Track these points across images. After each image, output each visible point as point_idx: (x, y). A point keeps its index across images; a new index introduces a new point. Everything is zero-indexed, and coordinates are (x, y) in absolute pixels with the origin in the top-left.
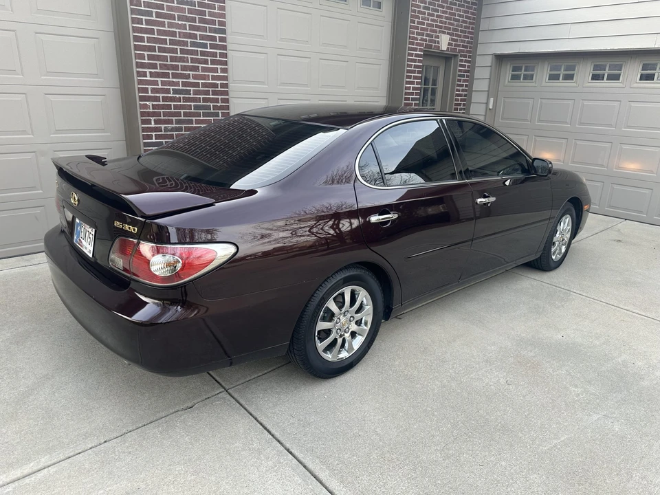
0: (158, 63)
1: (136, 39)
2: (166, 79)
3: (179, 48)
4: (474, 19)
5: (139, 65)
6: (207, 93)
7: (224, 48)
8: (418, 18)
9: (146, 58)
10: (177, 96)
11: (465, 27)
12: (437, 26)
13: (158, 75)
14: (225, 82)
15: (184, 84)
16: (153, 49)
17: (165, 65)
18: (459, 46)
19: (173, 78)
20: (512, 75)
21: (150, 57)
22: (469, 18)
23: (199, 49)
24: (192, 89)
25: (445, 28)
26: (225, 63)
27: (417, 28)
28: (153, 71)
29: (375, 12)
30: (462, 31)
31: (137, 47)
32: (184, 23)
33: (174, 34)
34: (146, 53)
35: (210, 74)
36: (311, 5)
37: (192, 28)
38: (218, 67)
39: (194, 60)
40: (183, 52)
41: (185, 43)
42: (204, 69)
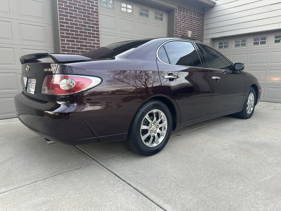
0: (70, 36)
1: (61, 26)
2: (73, 43)
3: (79, 30)
4: (201, 25)
5: (62, 37)
6: (91, 49)
7: (98, 31)
8: (178, 24)
9: (65, 34)
10: (78, 50)
11: (198, 28)
12: (186, 27)
13: (70, 41)
14: (98, 45)
15: (81, 45)
16: (68, 30)
17: (73, 37)
18: (196, 36)
19: (76, 42)
20: (219, 47)
21: (67, 34)
22: (199, 25)
23: (88, 31)
24: (84, 47)
25: (190, 28)
26: (98, 38)
27: (178, 28)
29: (160, 21)
30: (196, 30)
31: (61, 29)
32: (81, 20)
33: (77, 25)
34: (65, 32)
35: (92, 42)
36: (134, 18)
37: (84, 22)
38: (95, 39)
39: (85, 36)
40: (81, 32)
41: (81, 29)
42: (89, 40)
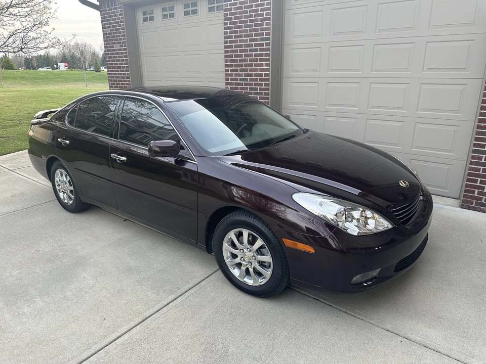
0: (234, 64)
2: (237, 73)
3: (243, 54)
6: (256, 80)
7: (268, 50)
9: (229, 62)
10: (242, 82)
13: (234, 70)
14: (267, 72)
15: (245, 75)
16: (232, 56)
19: (240, 72)
23: (254, 53)
24: (249, 78)
26: (268, 60)
28: (231, 68)
32: (246, 38)
33: (241, 46)
34: (229, 59)
35: (259, 68)
37: (250, 40)
38: (264, 63)
39: (251, 60)
40: (246, 56)
41: (247, 51)
42: (256, 65)
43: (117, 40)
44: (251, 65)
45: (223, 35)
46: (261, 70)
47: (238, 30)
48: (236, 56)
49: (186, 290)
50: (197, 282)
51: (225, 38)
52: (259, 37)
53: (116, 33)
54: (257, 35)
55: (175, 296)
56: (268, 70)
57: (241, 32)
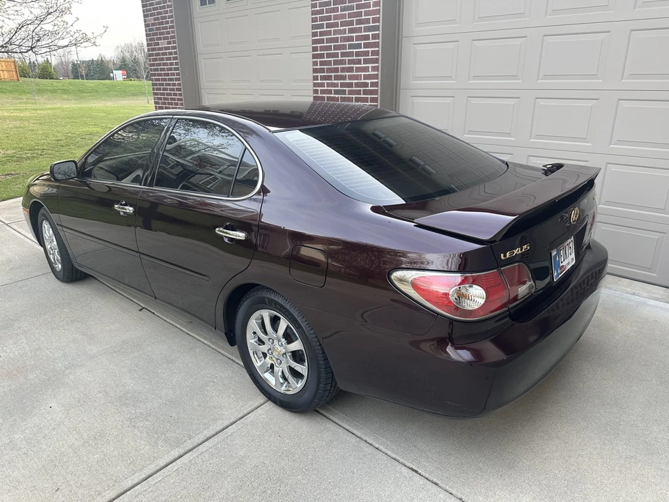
0: (325, 67)
1: (314, 49)
2: (330, 81)
3: (339, 51)
5: (315, 71)
6: (358, 92)
7: (376, 45)
9: (318, 64)
10: (337, 96)
13: (325, 78)
14: (374, 81)
15: (342, 85)
16: (323, 56)
17: (330, 69)
19: (335, 79)
21: (321, 63)
23: (354, 51)
24: (347, 89)
26: (376, 61)
28: (322, 74)
31: (314, 56)
32: (343, 28)
33: (337, 40)
34: (318, 60)
35: (363, 74)
37: (349, 31)
38: (370, 65)
39: (350, 62)
40: (343, 54)
41: (344, 47)
42: (358, 70)
43: (163, 33)
44: (350, 70)
45: (310, 24)
46: (366, 77)
47: (332, 14)
48: (329, 56)
49: (202, 440)
50: (222, 427)
51: (314, 27)
52: (362, 26)
53: (162, 23)
54: (359, 22)
55: (182, 451)
56: (376, 77)
57: (336, 17)
